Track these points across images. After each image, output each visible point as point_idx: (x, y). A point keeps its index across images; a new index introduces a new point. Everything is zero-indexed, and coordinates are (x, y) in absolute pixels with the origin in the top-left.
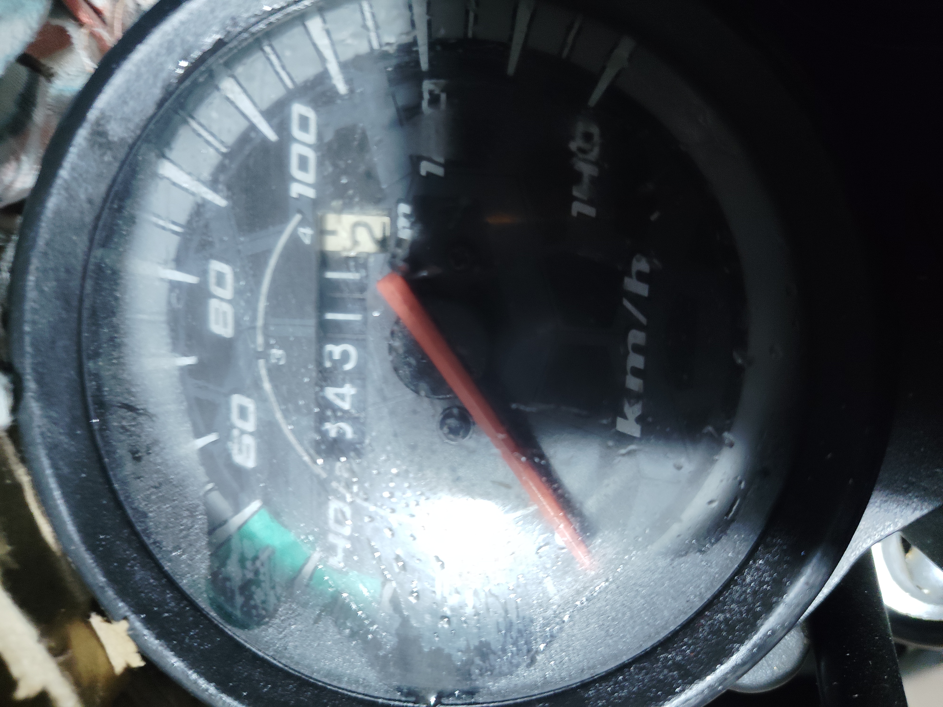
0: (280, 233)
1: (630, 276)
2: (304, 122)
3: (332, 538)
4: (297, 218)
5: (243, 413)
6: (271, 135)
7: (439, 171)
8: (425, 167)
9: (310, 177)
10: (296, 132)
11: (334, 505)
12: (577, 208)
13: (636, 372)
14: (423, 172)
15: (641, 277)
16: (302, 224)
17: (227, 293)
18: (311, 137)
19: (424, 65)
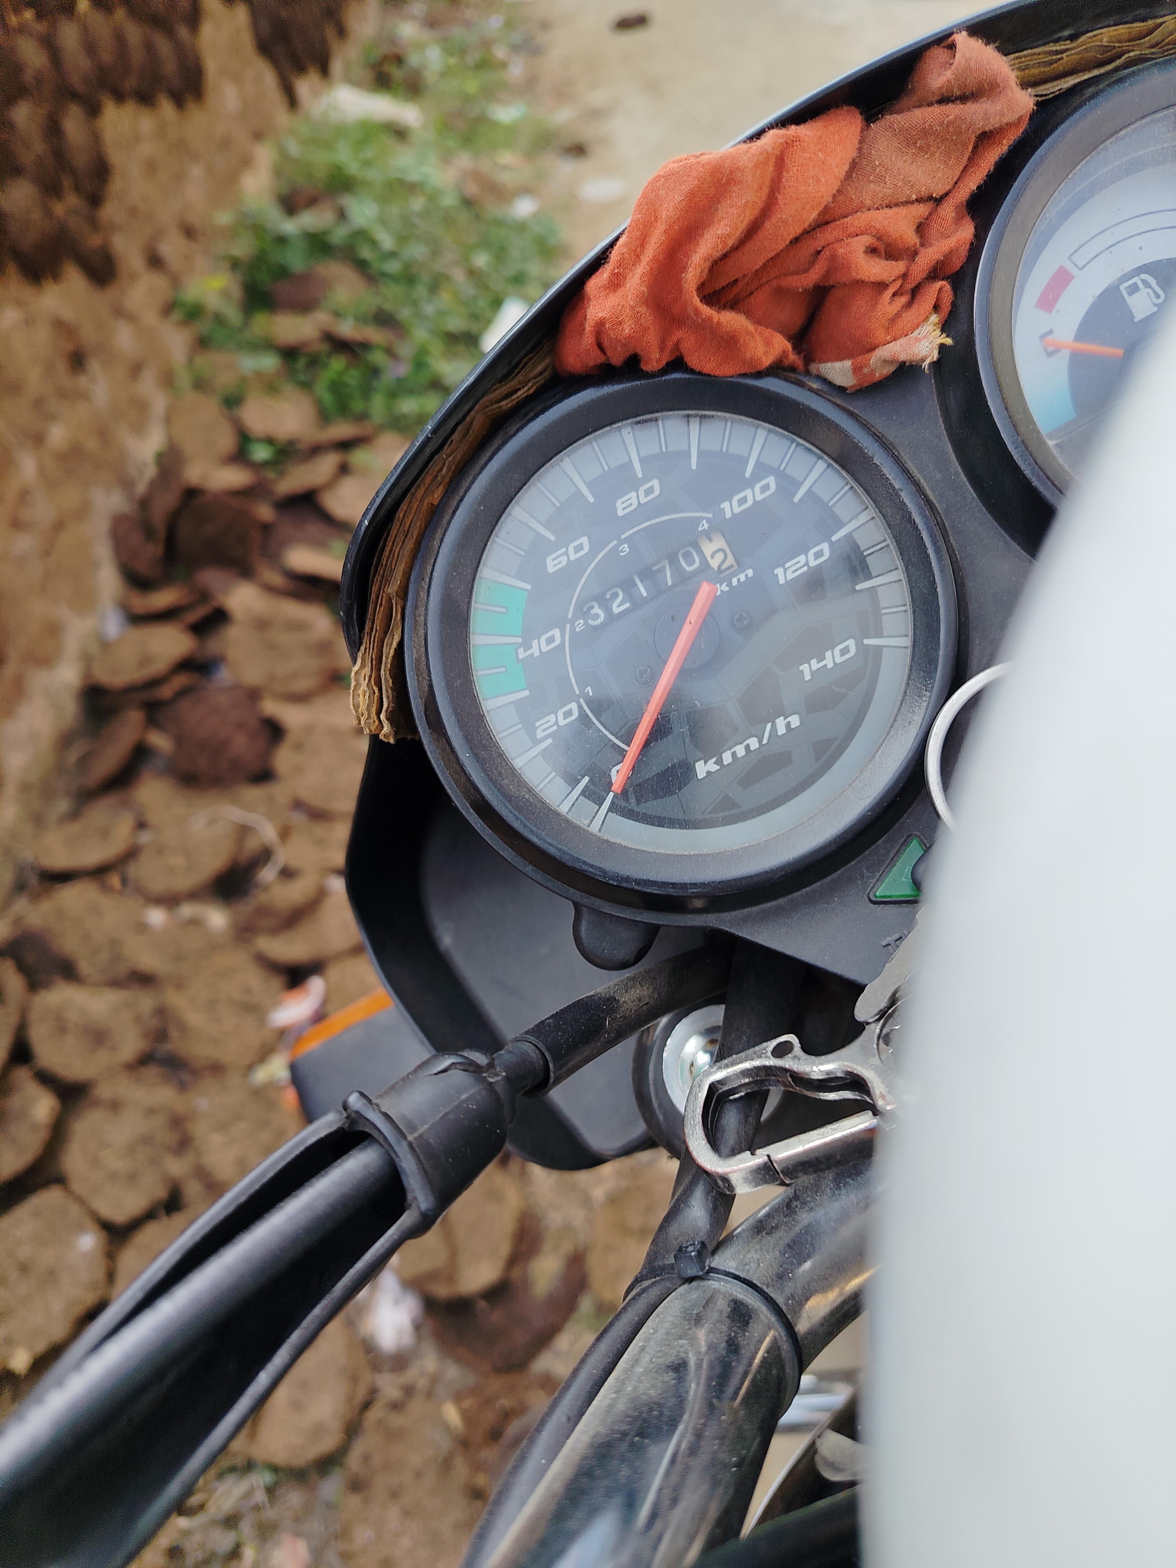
0: (697, 511)
1: (785, 719)
2: (766, 488)
3: (535, 643)
4: (711, 516)
5: (579, 548)
6: (748, 474)
7: (782, 581)
8: (779, 571)
9: (737, 510)
10: (758, 487)
11: (556, 632)
12: (805, 667)
13: (734, 754)
14: (775, 572)
15: (788, 725)
16: (709, 520)
17: (643, 500)
18: (759, 497)
19: (834, 538)
